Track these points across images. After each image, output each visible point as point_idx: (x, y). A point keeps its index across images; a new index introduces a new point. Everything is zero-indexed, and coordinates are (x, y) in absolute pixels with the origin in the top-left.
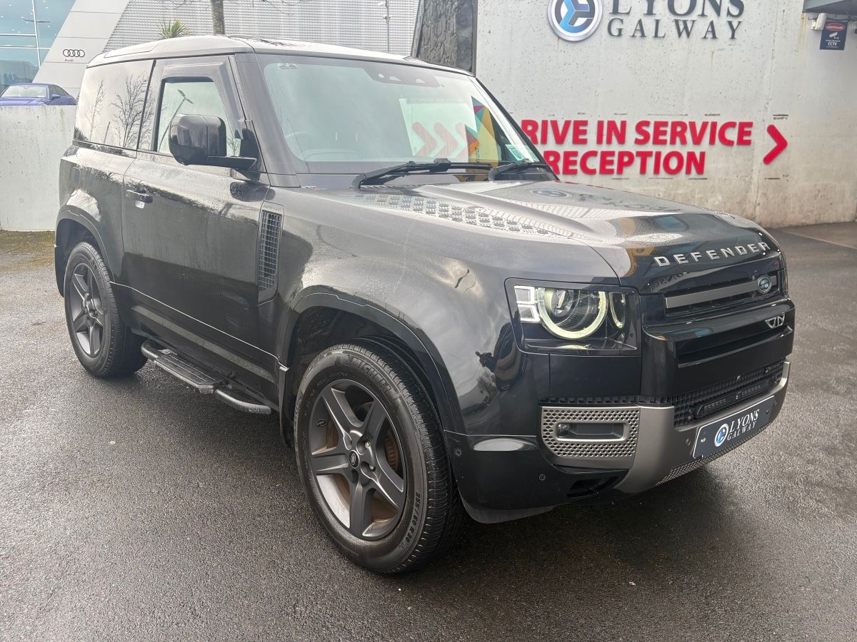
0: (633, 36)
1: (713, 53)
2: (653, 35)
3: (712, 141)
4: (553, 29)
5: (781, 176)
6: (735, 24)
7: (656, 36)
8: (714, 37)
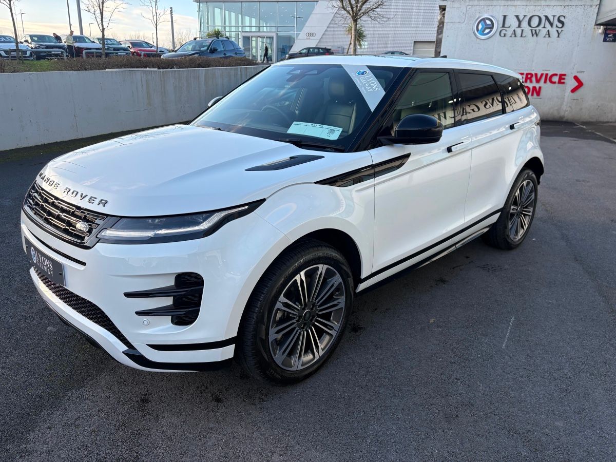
0: (511, 36)
1: (548, 43)
2: (520, 36)
3: (545, 82)
4: (475, 34)
5: (579, 99)
6: (560, 30)
7: (521, 36)
8: (549, 36)
